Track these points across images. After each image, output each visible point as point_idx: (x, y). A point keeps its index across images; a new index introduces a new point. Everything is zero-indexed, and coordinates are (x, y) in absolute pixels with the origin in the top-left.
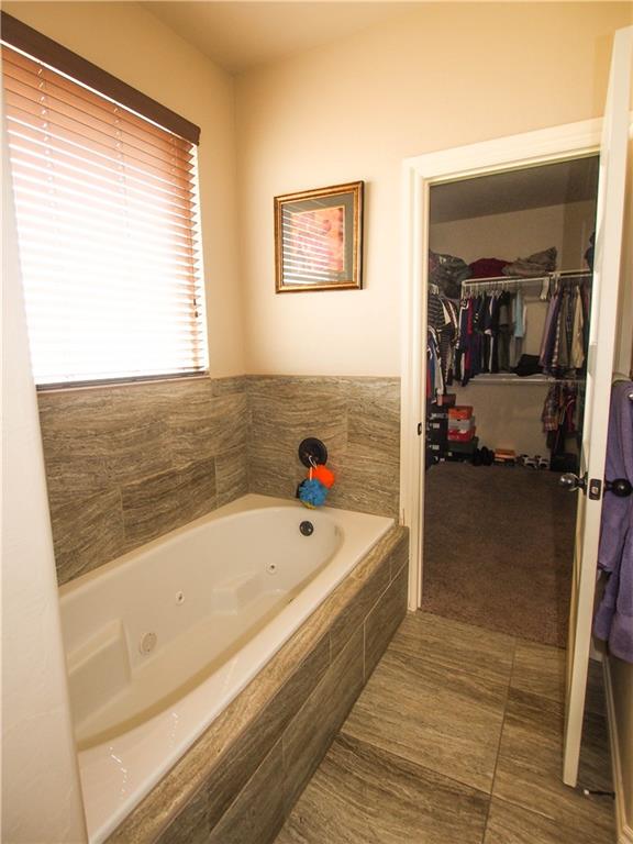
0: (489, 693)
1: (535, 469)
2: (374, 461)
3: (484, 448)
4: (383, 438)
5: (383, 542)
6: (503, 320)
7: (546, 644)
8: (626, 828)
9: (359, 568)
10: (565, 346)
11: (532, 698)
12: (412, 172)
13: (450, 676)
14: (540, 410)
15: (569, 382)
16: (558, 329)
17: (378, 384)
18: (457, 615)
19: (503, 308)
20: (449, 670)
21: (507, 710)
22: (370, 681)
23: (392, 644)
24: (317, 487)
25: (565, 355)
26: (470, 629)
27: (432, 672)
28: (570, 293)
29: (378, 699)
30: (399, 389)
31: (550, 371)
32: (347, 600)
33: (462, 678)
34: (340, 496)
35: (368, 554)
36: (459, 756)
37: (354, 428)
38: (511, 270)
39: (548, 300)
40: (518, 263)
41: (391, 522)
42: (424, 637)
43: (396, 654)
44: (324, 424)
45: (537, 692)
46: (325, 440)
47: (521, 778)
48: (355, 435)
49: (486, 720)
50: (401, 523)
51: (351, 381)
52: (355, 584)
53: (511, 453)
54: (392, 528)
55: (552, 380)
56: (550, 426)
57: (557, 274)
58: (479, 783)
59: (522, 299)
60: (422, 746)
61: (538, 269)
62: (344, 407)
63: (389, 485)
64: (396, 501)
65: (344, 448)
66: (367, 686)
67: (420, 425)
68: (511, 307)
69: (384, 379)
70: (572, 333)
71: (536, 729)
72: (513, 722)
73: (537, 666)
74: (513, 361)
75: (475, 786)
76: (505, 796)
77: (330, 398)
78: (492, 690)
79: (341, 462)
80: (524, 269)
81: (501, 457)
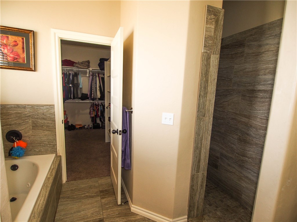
0: (95, 194)
1: (89, 129)
2: (45, 135)
3: (72, 124)
4: (48, 126)
5: (54, 162)
6: (75, 82)
7: (105, 176)
8: (132, 205)
9: (50, 173)
10: (95, 92)
11: (106, 190)
12: (55, 34)
13: (83, 195)
14: (88, 111)
15: (97, 102)
16: (93, 86)
17: (44, 107)
18: (80, 178)
19: (75, 78)
20: (82, 194)
21: (101, 196)
22: (58, 210)
23: (61, 195)
24: (20, 149)
25: (95, 94)
26: (85, 180)
27: (77, 197)
28: (95, 76)
29: (63, 213)
30: (54, 108)
31: (91, 99)
32: (51, 184)
33: (87, 194)
34: (30, 151)
35: (50, 168)
36: (92, 214)
37: (35, 124)
38: (77, 65)
39: (89, 77)
40: (78, 63)
41: (54, 155)
42: (71, 189)
43: (64, 198)
44: (20, 124)
45: (106, 189)
46: (21, 130)
47: (109, 209)
48: (35, 126)
49: (96, 201)
50: (58, 154)
51: (32, 106)
52: (51, 178)
53: (81, 125)
54: (55, 157)
55: (91, 101)
56: (92, 115)
57: (91, 69)
58: (100, 216)
59: (81, 75)
60: (82, 217)
61: (85, 66)
62: (30, 116)
63: (53, 142)
64: (55, 147)
65: (31, 132)
66: (57, 212)
67: (63, 120)
68: (78, 77)
69: (47, 105)
70: (97, 88)
71: (109, 197)
72: (103, 198)
73: (105, 182)
74: (80, 96)
75: (99, 218)
76: (106, 215)
77: (22, 113)
78: (96, 193)
79: (30, 138)
80: (81, 66)
81: (78, 127)
